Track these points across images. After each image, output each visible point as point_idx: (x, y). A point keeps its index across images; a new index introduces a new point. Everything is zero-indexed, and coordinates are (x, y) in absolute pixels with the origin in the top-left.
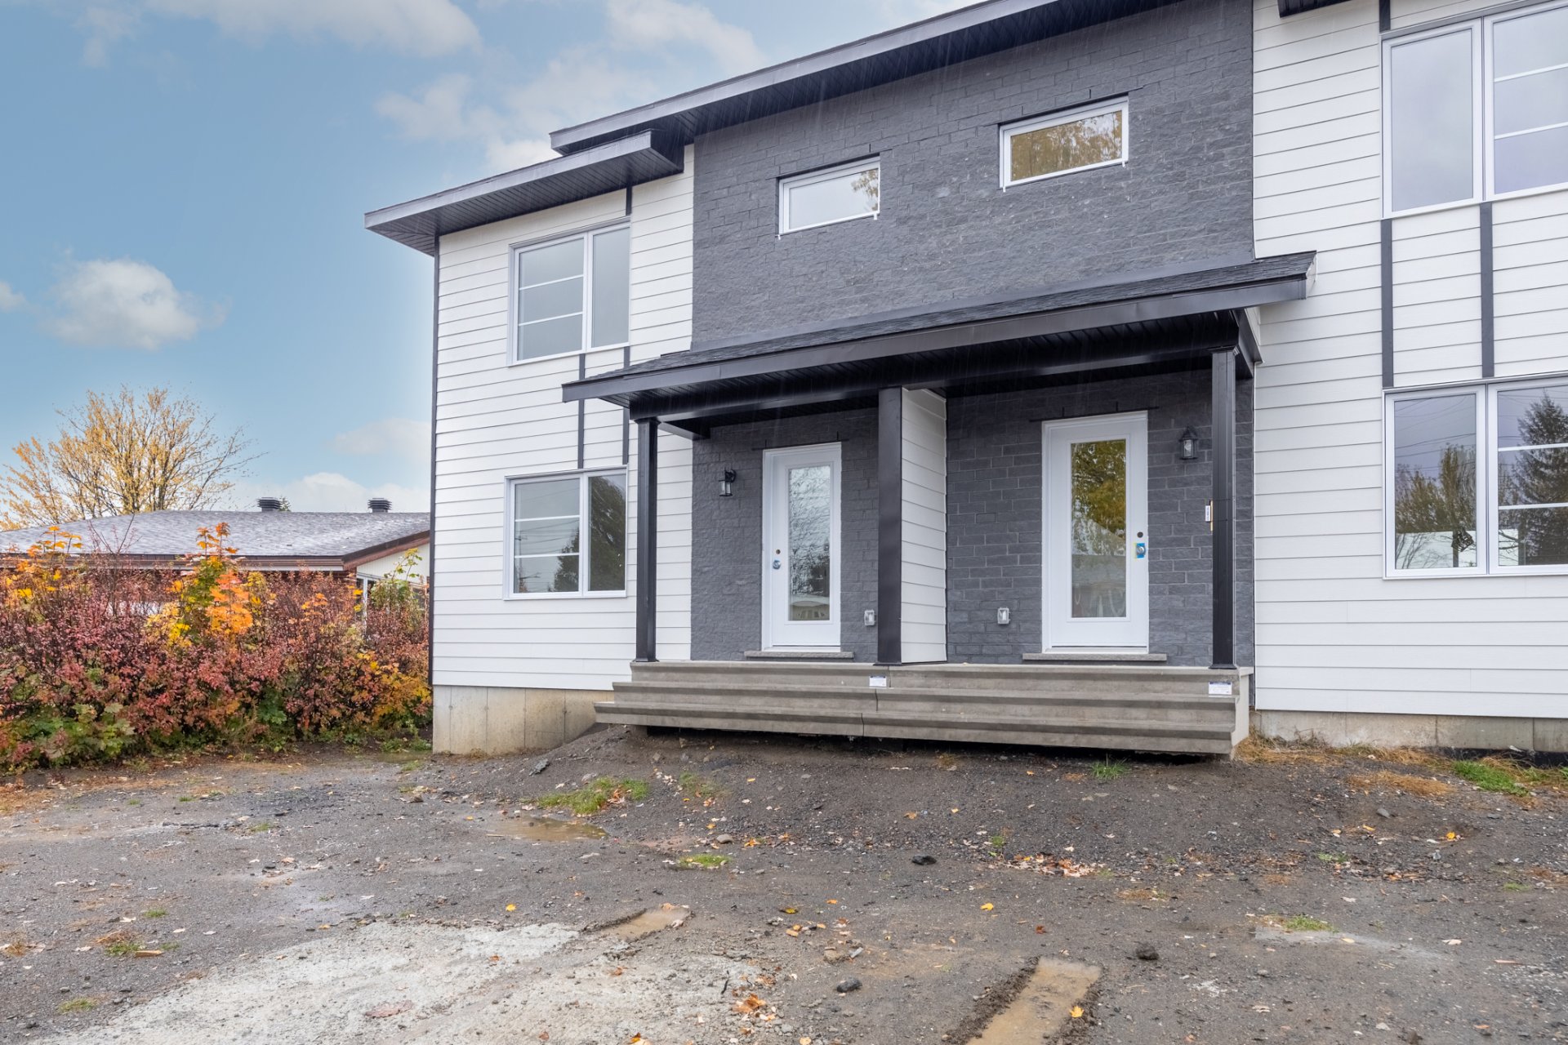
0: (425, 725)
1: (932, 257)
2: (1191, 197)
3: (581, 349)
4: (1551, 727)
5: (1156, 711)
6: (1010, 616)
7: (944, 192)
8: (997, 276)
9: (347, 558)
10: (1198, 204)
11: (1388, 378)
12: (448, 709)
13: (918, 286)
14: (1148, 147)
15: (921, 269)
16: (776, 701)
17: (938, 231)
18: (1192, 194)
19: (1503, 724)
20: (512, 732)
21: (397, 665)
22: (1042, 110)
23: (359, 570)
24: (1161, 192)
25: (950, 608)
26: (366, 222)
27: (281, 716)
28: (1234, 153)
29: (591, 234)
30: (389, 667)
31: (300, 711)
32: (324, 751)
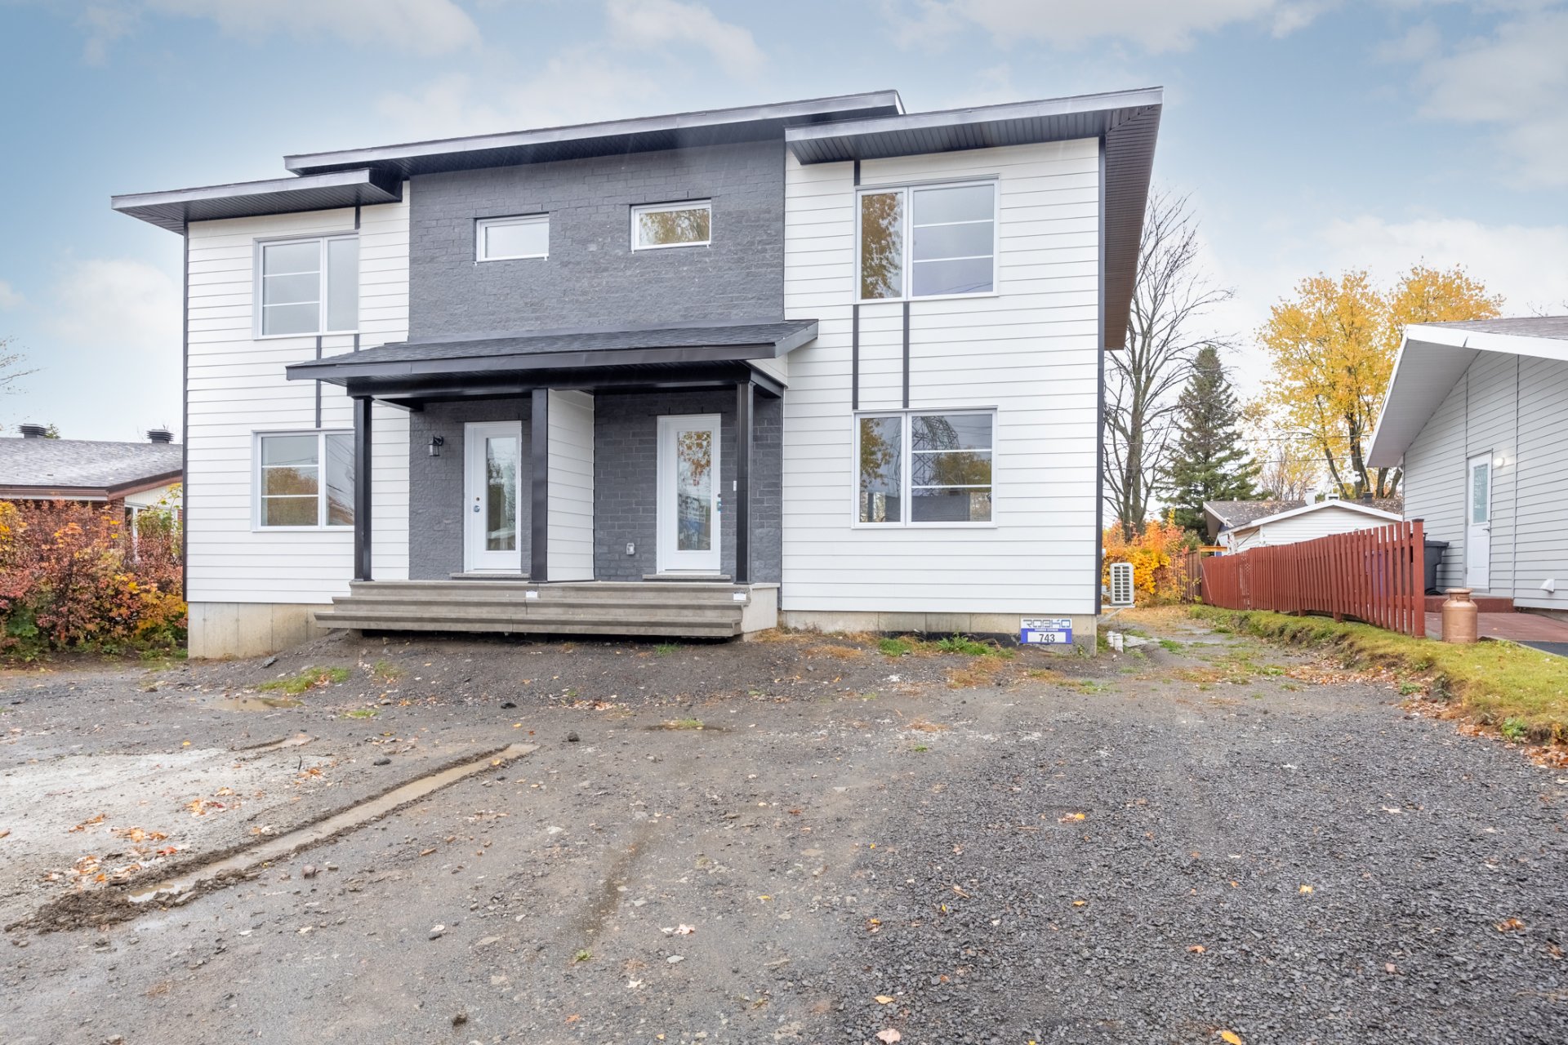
0: (181, 635)
1: (584, 293)
2: (748, 274)
3: (318, 331)
4: (934, 617)
5: (698, 611)
6: (635, 549)
7: (593, 248)
8: (628, 312)
9: (111, 489)
10: (752, 280)
11: (855, 406)
12: (202, 622)
13: (575, 312)
14: (723, 237)
15: (577, 301)
16: (456, 609)
17: (589, 275)
18: (748, 273)
19: (911, 616)
20: (261, 638)
21: (156, 585)
22: (657, 200)
23: (127, 499)
24: (730, 269)
25: (596, 543)
26: (113, 204)
27: (32, 630)
28: (773, 249)
29: (326, 239)
30: (147, 587)
31: (54, 626)
32: (80, 660)
